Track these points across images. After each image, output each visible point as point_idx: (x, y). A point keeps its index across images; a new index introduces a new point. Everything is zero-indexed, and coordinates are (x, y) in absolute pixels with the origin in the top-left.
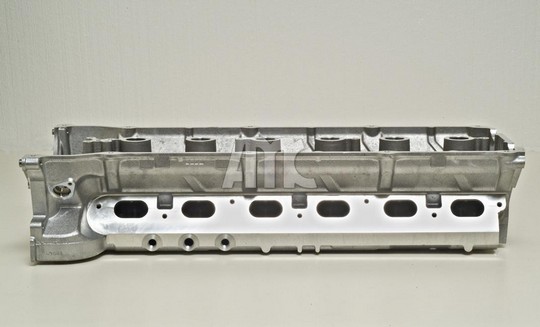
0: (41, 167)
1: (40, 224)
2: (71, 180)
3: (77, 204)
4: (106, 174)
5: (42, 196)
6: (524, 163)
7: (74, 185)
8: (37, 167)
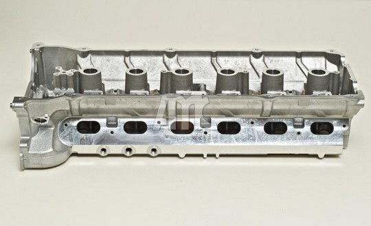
0: (26, 108)
1: (26, 145)
2: (46, 115)
3: (51, 127)
4: (71, 108)
5: (27, 126)
6: (363, 105)
7: (49, 118)
8: (23, 109)
